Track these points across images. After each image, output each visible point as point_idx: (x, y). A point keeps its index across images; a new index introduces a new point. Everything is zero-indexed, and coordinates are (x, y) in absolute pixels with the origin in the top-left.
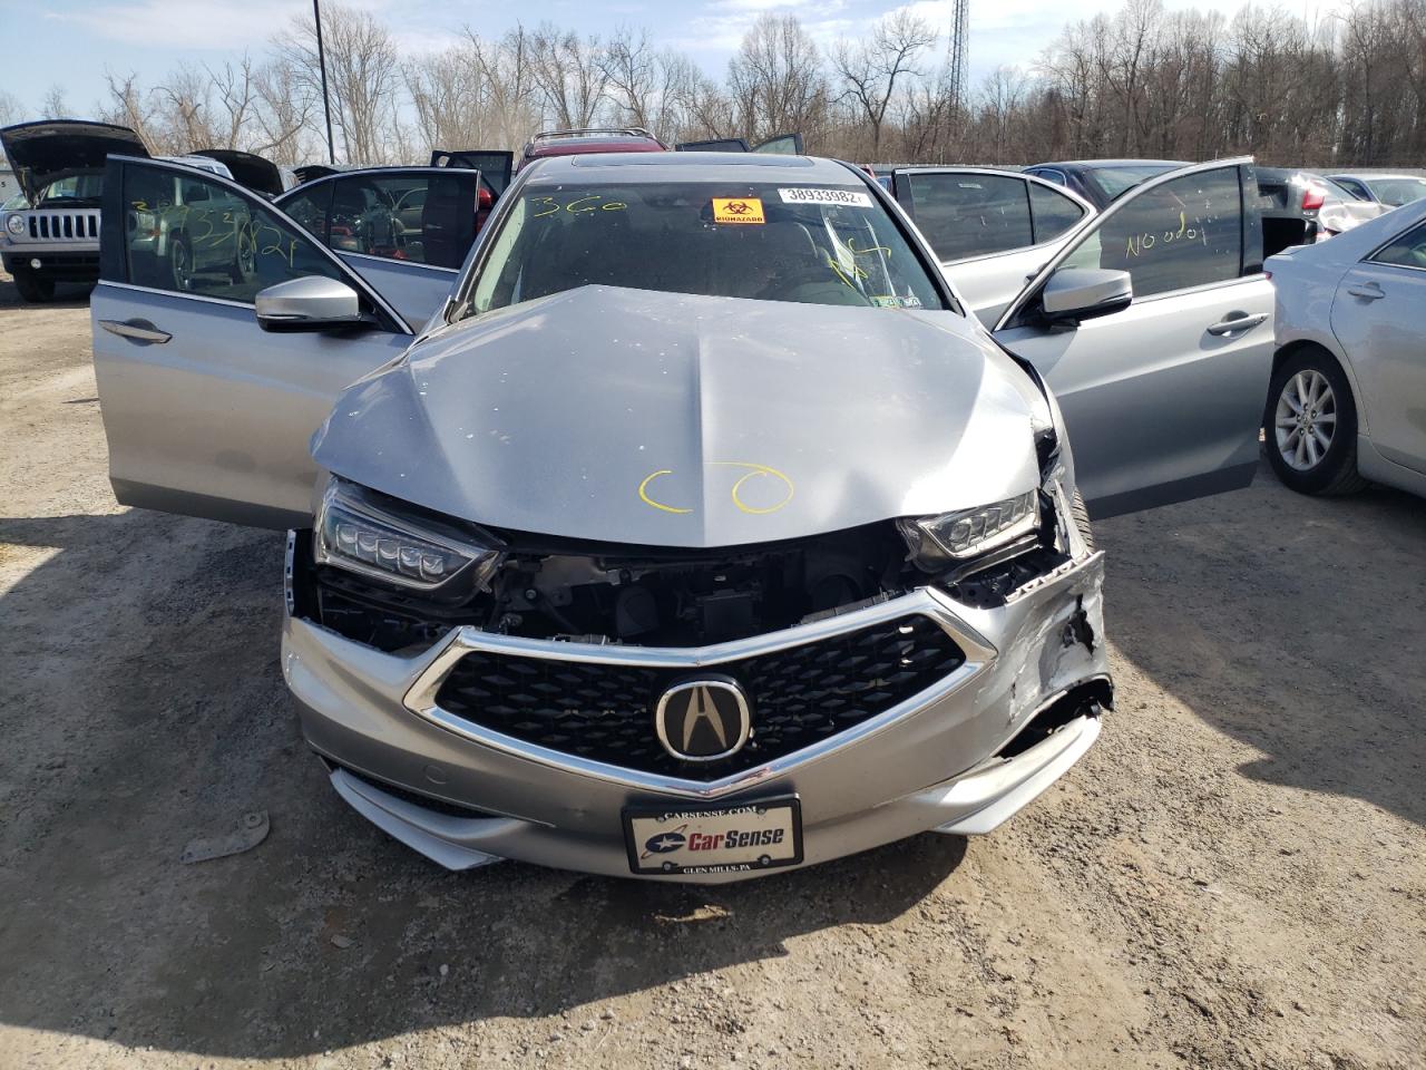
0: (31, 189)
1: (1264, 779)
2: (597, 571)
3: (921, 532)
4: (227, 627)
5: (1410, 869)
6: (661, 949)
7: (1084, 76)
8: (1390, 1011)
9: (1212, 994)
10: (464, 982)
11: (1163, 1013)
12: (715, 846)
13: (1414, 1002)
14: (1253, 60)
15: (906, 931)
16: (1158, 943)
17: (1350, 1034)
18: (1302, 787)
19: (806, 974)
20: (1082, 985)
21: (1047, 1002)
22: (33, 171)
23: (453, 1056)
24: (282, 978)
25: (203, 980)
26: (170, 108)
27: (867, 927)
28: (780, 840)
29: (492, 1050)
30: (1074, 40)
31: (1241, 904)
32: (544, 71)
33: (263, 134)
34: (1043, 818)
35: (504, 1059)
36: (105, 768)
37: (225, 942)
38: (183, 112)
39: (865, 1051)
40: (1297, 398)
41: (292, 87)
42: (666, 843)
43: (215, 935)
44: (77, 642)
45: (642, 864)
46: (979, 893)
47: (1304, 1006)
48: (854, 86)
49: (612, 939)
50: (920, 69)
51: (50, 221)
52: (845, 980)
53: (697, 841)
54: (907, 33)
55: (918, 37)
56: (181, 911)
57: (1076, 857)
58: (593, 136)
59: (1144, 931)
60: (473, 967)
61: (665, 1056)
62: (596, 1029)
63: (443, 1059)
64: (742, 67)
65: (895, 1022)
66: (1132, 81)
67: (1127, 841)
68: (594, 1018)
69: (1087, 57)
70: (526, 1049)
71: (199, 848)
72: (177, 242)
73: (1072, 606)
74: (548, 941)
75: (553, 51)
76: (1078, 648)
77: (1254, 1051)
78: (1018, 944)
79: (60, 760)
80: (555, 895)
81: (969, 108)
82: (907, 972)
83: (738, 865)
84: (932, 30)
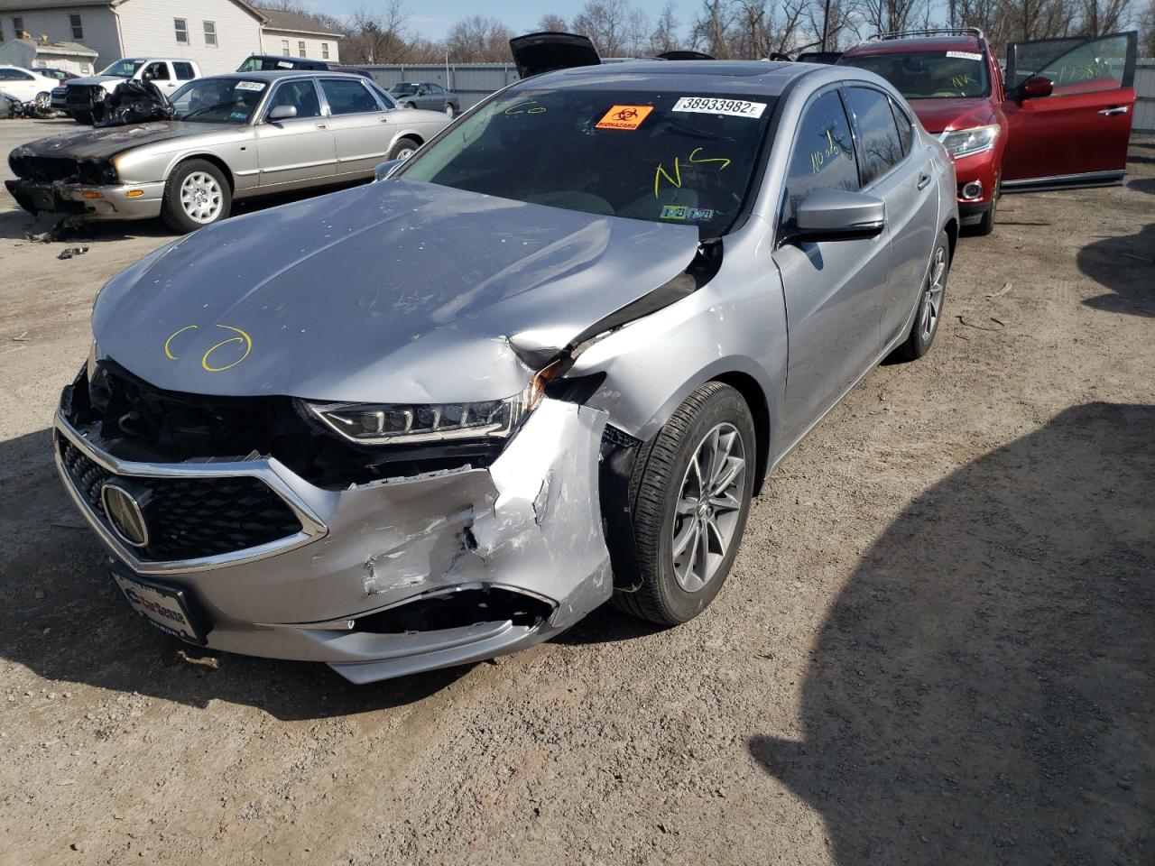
10: (47, 643)
12: (154, 610)
20: (320, 830)
26: (743, 16)
28: (184, 622)
38: (751, 20)
39: (135, 791)
42: (133, 597)
53: (145, 602)
58: (911, 37)
62: (50, 700)
65: (181, 784)
70: (10, 692)
71: (67, 518)
73: (468, 514)
82: (241, 758)
83: (172, 630)
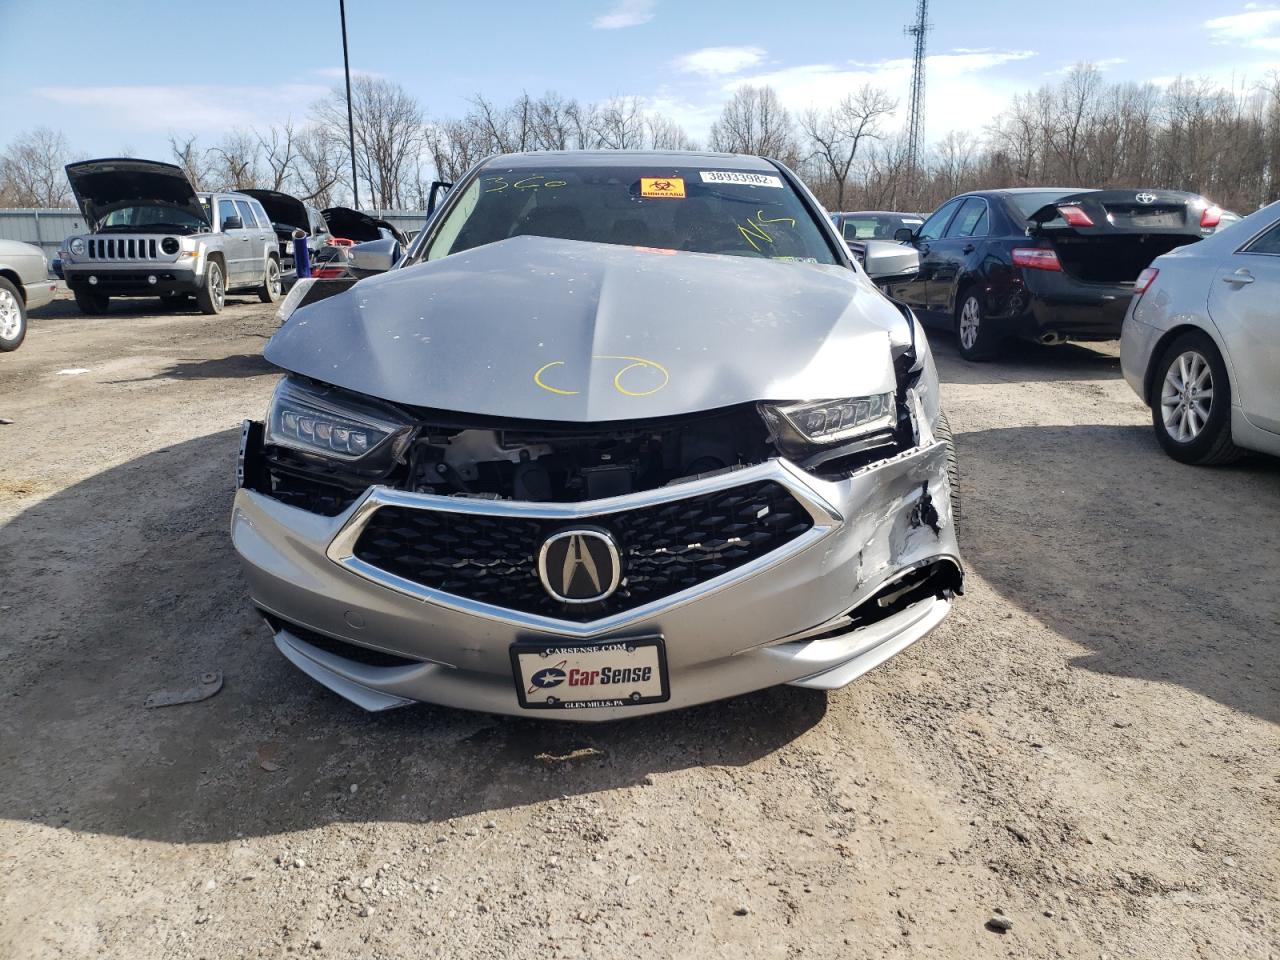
0: (92, 217)
1: (1110, 673)
2: (500, 451)
3: (779, 416)
4: (212, 543)
5: (1231, 741)
6: (545, 779)
7: (1029, 140)
8: (1194, 846)
9: (1030, 826)
10: (370, 799)
11: (984, 839)
12: (592, 683)
13: (1217, 839)
14: (1185, 125)
15: (764, 773)
16: (990, 789)
17: (1152, 859)
18: (1143, 678)
19: (670, 802)
20: (915, 817)
21: (881, 829)
22: (93, 201)
23: (351, 850)
24: (215, 791)
25: (148, 790)
26: (223, 166)
27: (731, 769)
28: (649, 678)
29: (385, 847)
30: (1022, 107)
31: (1068, 761)
32: (548, 134)
33: (302, 188)
34: (903, 695)
35: (395, 854)
36: (91, 639)
37: (171, 764)
38: (234, 169)
39: (712, 858)
40: (1180, 378)
41: (329, 147)
42: (549, 679)
43: (163, 758)
44: (83, 552)
45: (530, 699)
46: (834, 747)
47: (1112, 837)
48: (823, 149)
49: (505, 771)
50: (881, 133)
51: (106, 244)
52: (704, 807)
53: (576, 677)
54: (870, 102)
55: (880, 106)
56: (137, 741)
57: (927, 724)
59: (979, 779)
60: (380, 788)
61: (534, 855)
62: (478, 836)
63: (342, 852)
64: (723, 131)
65: (743, 838)
66: (1073, 144)
67: (976, 714)
68: (478, 826)
69: (1033, 123)
70: (415, 847)
71: (160, 697)
72: (213, 263)
73: (919, 492)
74: (448, 769)
75: (556, 117)
76: (925, 529)
77: (1061, 868)
78: (863, 785)
79: (53, 634)
80: (459, 739)
81: (925, 169)
82: (759, 802)
83: (612, 701)
84: (892, 99)
